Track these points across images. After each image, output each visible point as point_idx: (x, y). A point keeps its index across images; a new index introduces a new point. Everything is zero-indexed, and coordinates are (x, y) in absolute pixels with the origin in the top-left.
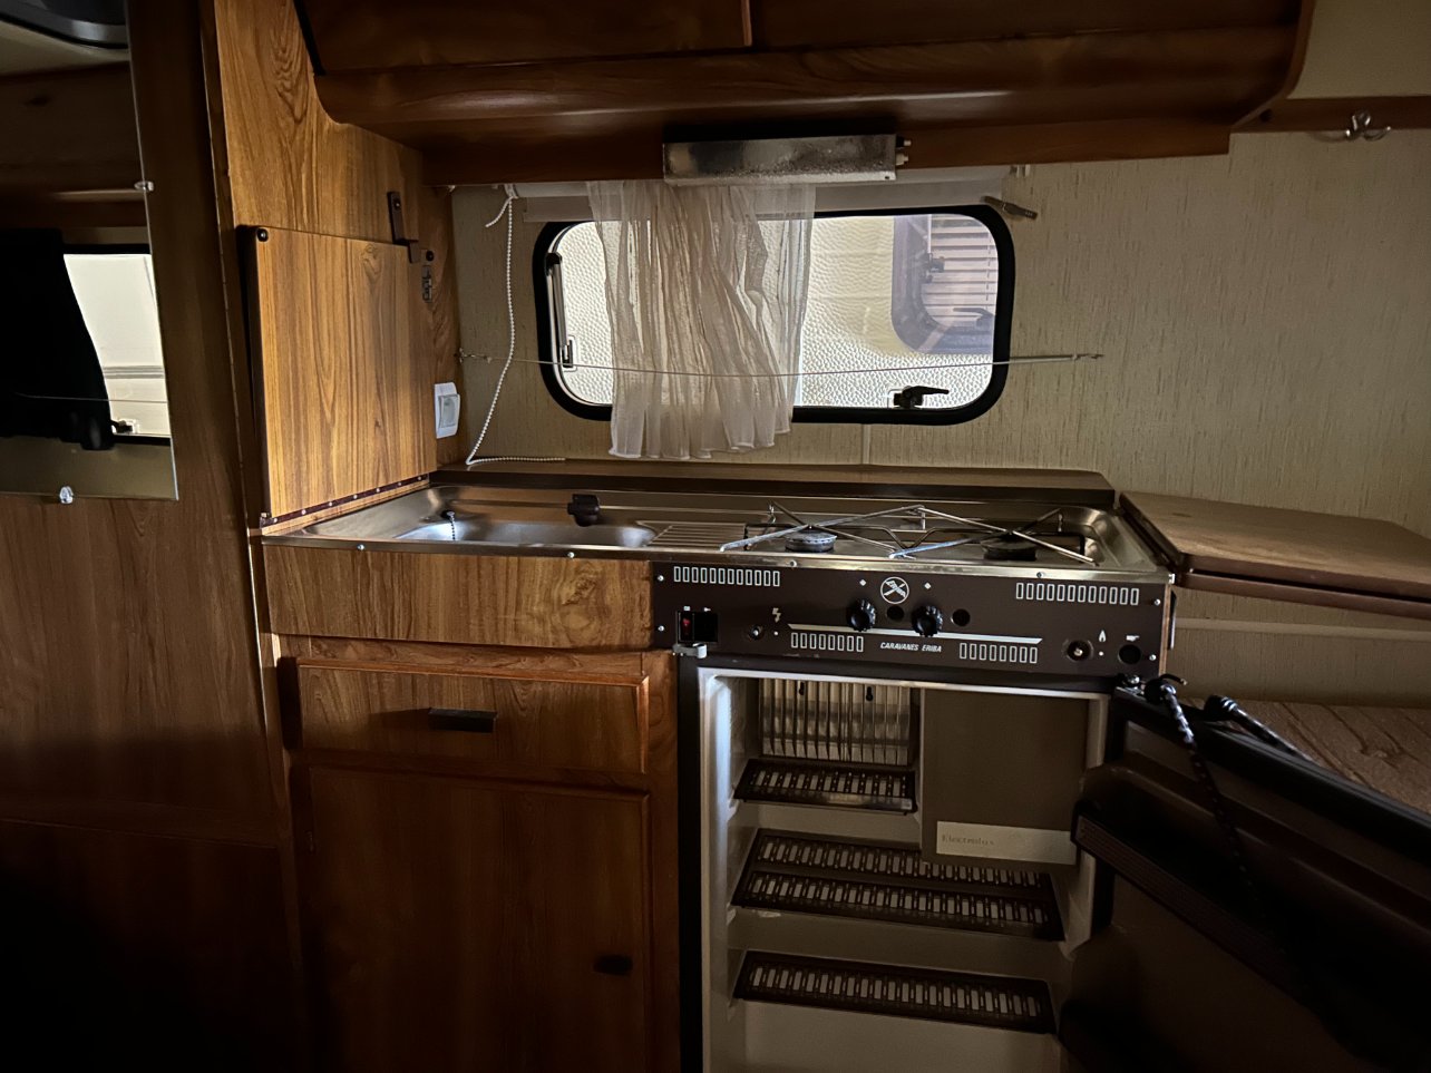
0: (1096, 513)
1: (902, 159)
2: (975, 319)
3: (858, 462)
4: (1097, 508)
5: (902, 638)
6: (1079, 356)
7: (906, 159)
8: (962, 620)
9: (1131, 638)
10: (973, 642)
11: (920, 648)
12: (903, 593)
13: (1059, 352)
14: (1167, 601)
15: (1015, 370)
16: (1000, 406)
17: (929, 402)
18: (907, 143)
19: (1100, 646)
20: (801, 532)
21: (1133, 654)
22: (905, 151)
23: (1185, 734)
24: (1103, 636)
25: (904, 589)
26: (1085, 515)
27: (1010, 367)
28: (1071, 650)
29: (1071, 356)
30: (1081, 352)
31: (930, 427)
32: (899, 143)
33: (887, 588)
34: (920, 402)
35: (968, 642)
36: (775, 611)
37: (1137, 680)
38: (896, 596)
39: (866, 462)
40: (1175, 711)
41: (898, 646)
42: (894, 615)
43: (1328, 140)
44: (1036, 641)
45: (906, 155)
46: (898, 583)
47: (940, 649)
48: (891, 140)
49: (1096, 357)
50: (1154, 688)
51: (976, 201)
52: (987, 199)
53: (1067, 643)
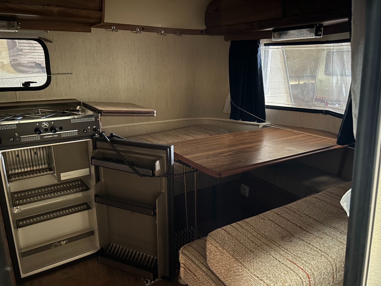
0: (78, 107)
1: (19, 27)
2: (34, 64)
3: (16, 101)
4: (79, 106)
5: (49, 135)
6: (67, 74)
7: (20, 27)
8: (61, 129)
9: (94, 127)
10: (64, 133)
11: (53, 136)
12: (47, 125)
13: (62, 73)
14: (100, 119)
15: (53, 77)
16: (51, 85)
17: (32, 85)
18: (19, 24)
19: (89, 129)
20: (13, 117)
21: (95, 130)
22: (19, 26)
23: (108, 140)
24: (89, 127)
25: (47, 124)
26: (76, 107)
27: (52, 76)
28: (84, 131)
29: (65, 74)
30: (67, 73)
31: (34, 91)
32: (18, 23)
33: (43, 125)
34: (30, 85)
35: (63, 133)
36: (16, 134)
37: (97, 134)
38: (46, 126)
39: (18, 101)
40: (105, 137)
41: (48, 137)
42: (46, 130)
43: (108, 31)
44: (77, 130)
45: (20, 26)
46: (46, 123)
47: (57, 136)
48: (16, 23)
49: (71, 74)
50: (101, 134)
51: (37, 38)
52: (39, 37)
53: (83, 130)
